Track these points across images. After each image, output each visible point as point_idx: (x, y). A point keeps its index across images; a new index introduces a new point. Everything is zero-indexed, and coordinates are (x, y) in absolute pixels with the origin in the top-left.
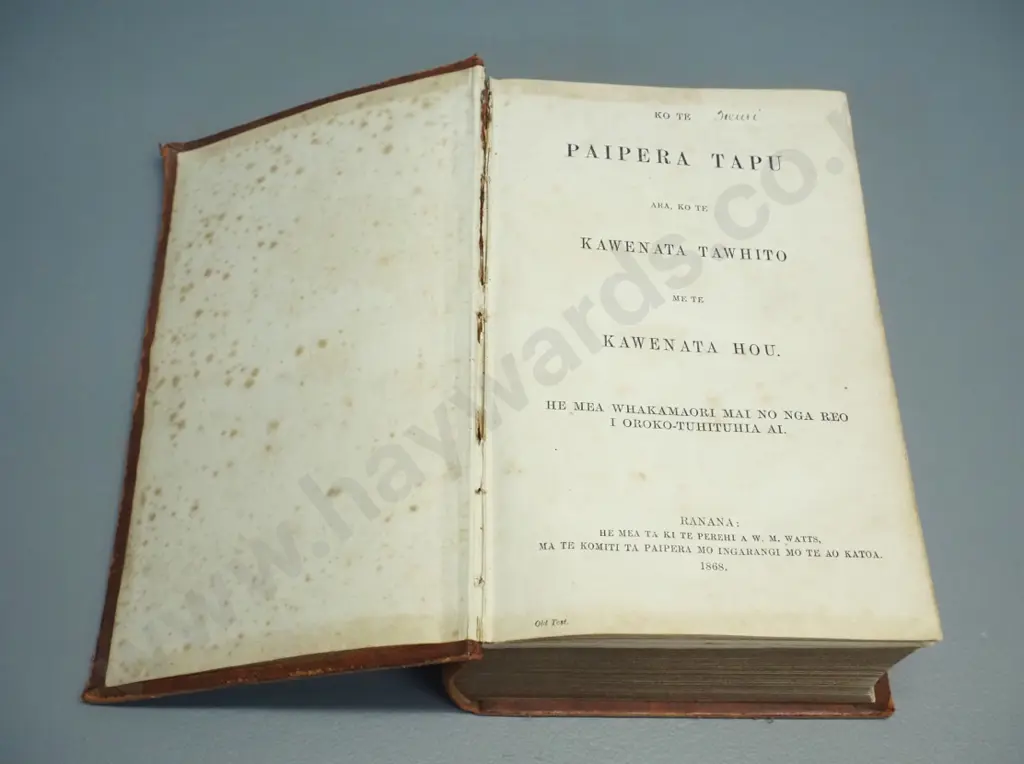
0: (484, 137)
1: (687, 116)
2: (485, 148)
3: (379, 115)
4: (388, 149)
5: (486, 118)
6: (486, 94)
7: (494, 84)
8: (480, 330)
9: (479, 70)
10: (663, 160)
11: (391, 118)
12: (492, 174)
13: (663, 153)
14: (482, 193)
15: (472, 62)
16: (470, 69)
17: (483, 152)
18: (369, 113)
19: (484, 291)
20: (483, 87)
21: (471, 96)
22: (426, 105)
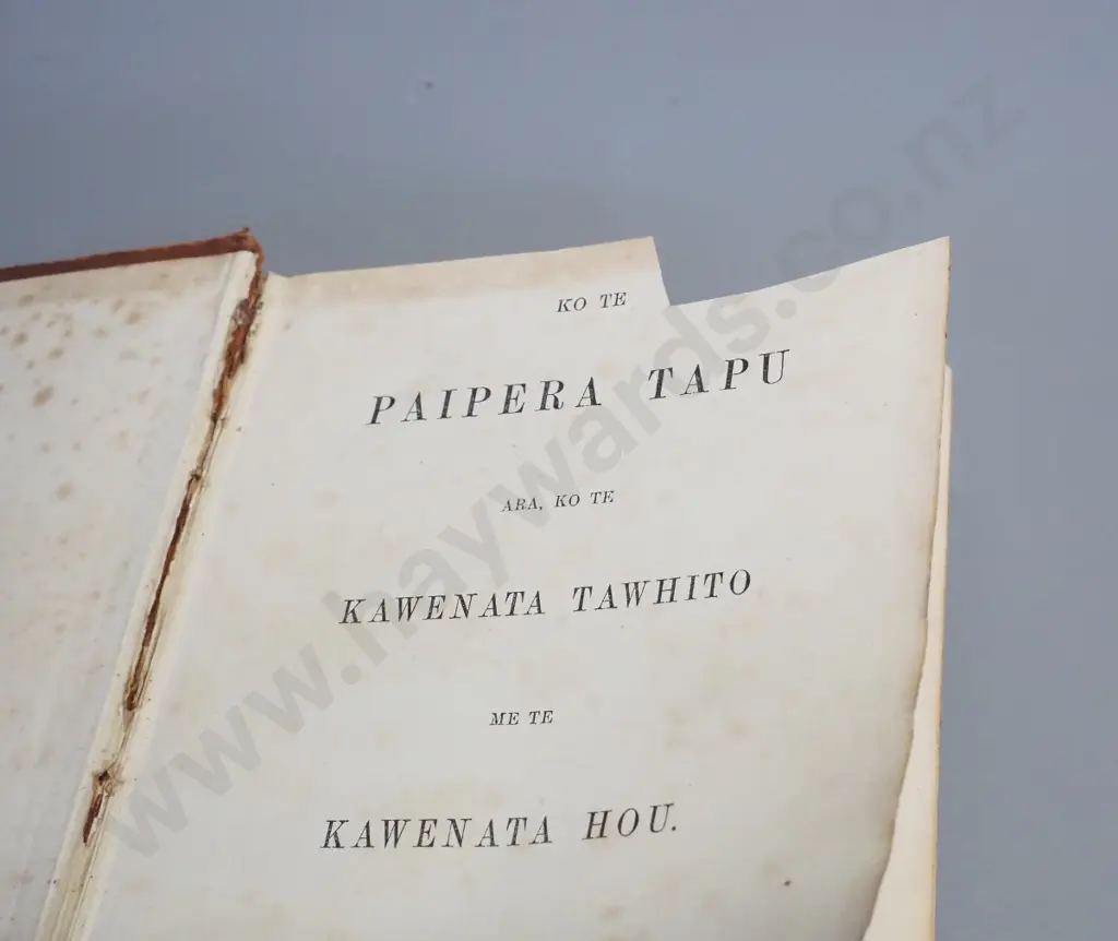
0: (220, 397)
1: (619, 299)
2: (215, 418)
3: (51, 324)
4: (42, 397)
5: (236, 355)
6: (249, 309)
7: (275, 285)
8: (94, 811)
9: (245, 261)
10: (550, 402)
11: (68, 334)
12: (216, 473)
13: (554, 387)
14: (185, 510)
15: (236, 243)
16: (230, 255)
17: (208, 423)
18: (37, 317)
19: (128, 722)
20: (245, 294)
21: (216, 309)
22: (134, 318)
